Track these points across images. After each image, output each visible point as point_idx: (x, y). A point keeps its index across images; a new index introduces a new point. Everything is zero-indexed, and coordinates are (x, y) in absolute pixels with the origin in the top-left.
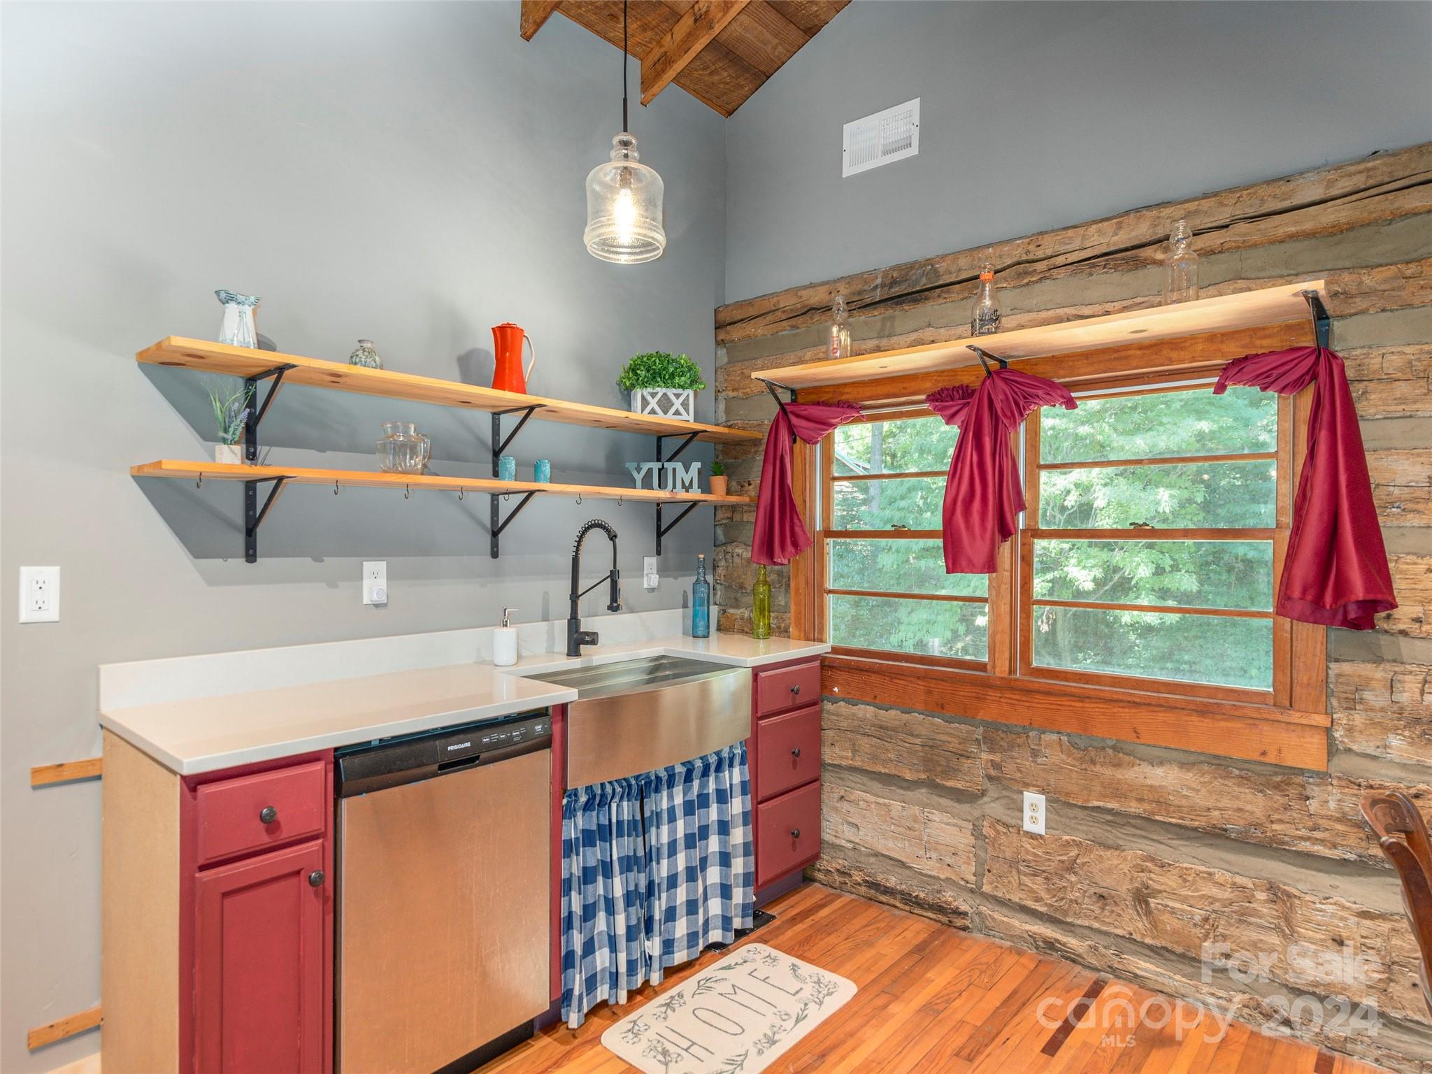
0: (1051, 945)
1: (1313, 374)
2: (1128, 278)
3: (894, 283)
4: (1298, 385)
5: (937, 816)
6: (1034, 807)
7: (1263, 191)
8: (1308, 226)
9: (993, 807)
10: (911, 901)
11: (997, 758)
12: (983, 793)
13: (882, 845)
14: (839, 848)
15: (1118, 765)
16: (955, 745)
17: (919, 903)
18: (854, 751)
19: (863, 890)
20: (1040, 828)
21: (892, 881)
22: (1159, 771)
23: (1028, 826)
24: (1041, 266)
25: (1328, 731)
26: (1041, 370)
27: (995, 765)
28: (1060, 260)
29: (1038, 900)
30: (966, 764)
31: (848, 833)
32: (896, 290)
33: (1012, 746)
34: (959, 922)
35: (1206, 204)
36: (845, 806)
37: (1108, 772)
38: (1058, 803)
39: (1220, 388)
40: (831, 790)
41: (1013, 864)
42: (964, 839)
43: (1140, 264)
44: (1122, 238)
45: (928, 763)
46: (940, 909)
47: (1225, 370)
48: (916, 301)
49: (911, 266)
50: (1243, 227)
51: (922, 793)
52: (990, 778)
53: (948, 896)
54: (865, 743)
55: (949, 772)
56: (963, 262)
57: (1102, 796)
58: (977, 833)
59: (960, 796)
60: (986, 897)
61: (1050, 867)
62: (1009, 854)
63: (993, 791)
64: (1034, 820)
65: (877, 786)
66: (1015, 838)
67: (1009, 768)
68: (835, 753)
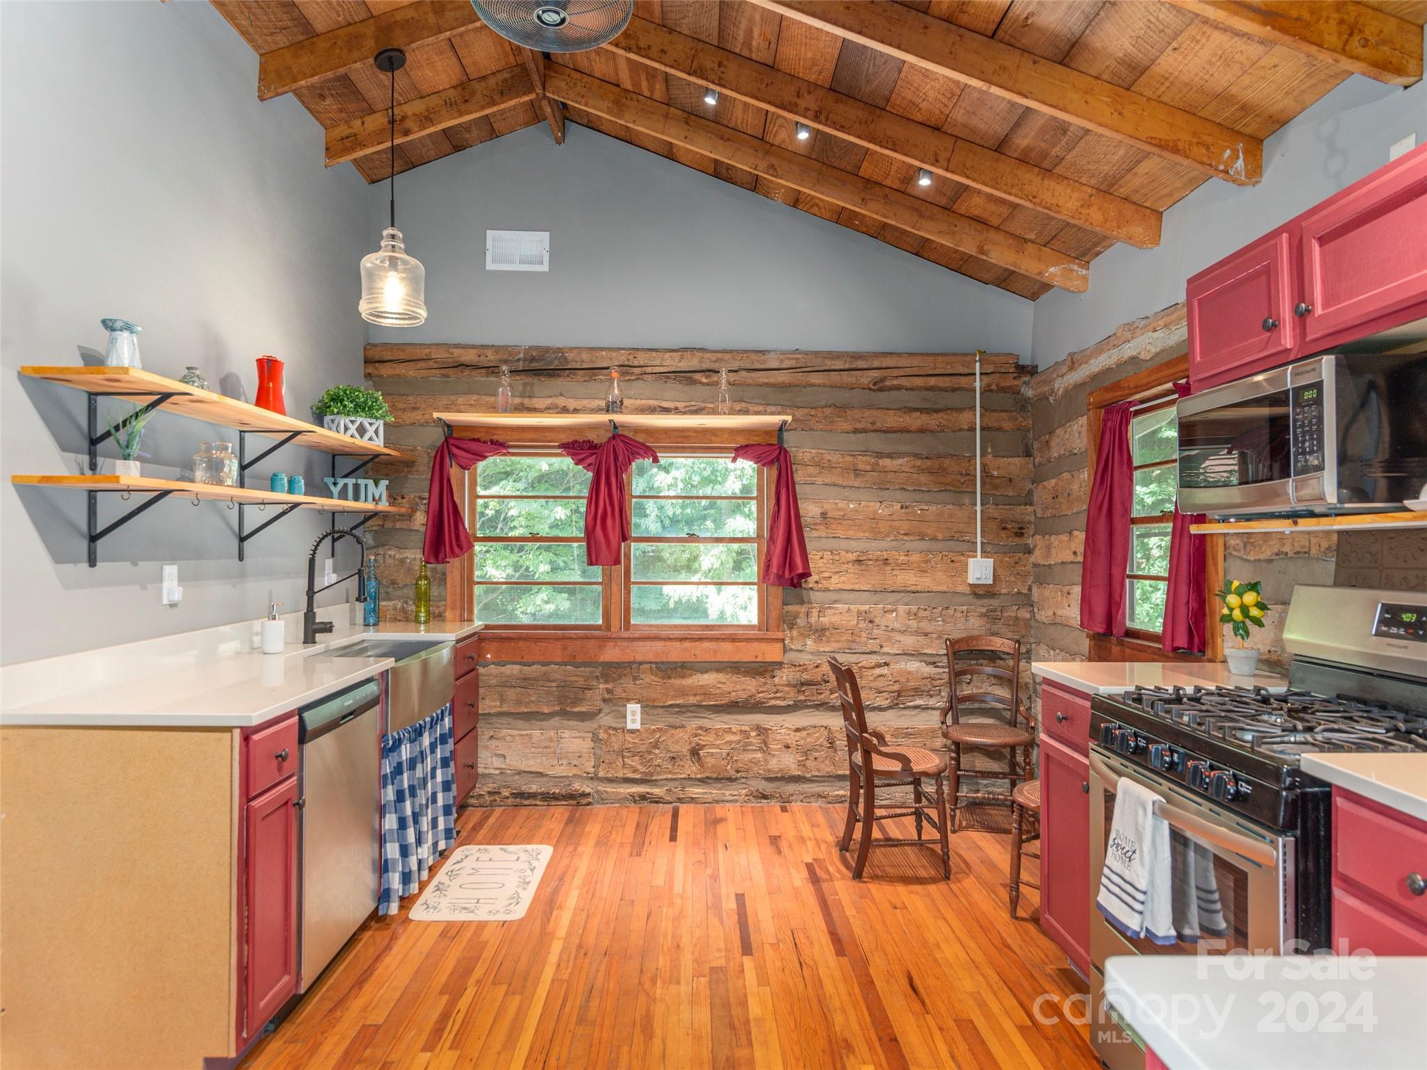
0: (643, 797)
1: (778, 458)
2: (687, 388)
3: (533, 359)
4: (771, 463)
5: (567, 734)
6: (634, 713)
7: (753, 356)
8: (772, 381)
9: (606, 720)
10: (549, 798)
11: (610, 686)
12: (600, 711)
13: (524, 765)
14: (489, 776)
15: (683, 677)
16: (581, 682)
17: (555, 797)
18: (502, 700)
19: (510, 801)
20: (637, 726)
21: (534, 788)
22: (706, 676)
23: (630, 726)
24: (637, 371)
25: (783, 640)
27: (609, 691)
28: (649, 370)
29: (635, 771)
30: (589, 694)
31: (497, 762)
32: (534, 365)
33: (620, 677)
34: (584, 801)
35: (727, 356)
36: (494, 742)
37: (677, 682)
38: (649, 707)
39: (734, 460)
40: (484, 732)
41: (620, 753)
42: (584, 745)
43: (693, 382)
44: (684, 365)
45: (562, 699)
46: (571, 796)
47: (737, 450)
48: (550, 376)
49: (547, 350)
50: (744, 374)
51: (555, 721)
52: (605, 700)
53: (578, 786)
54: (511, 694)
55: (577, 701)
56: (585, 356)
57: (675, 697)
58: (595, 738)
59: (583, 717)
60: (601, 780)
61: (643, 748)
62: (616, 747)
63: (606, 708)
64: (634, 721)
65: (520, 723)
66: (621, 736)
67: (619, 692)
68: (487, 705)
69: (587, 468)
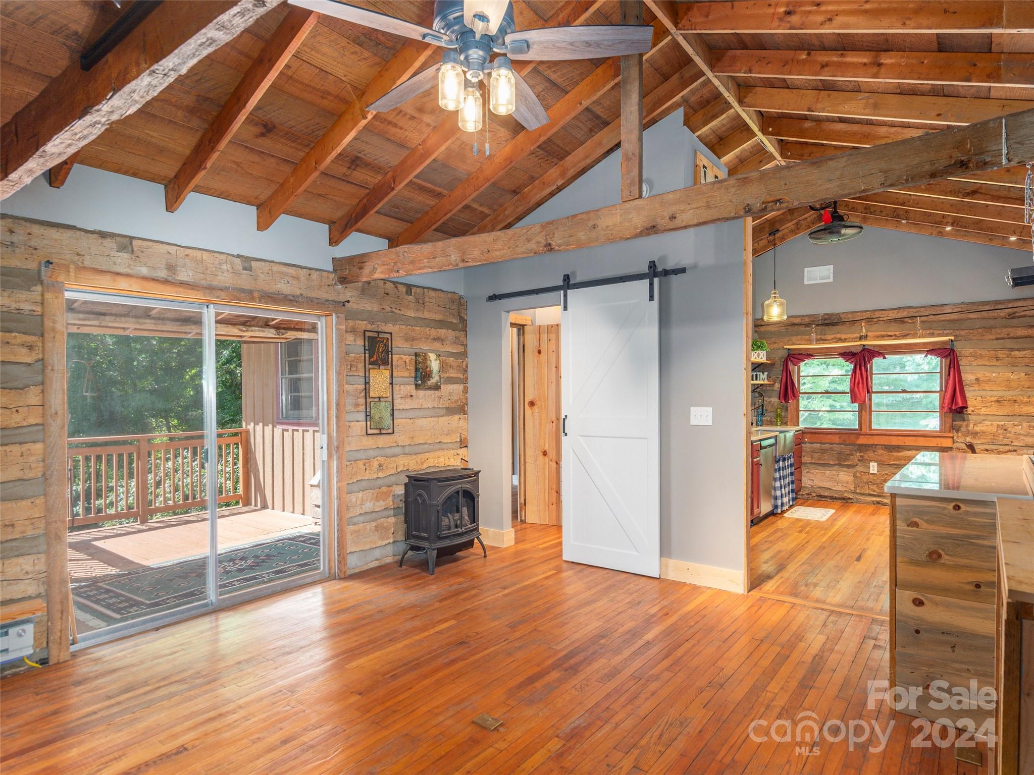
0: (878, 503)
1: (949, 354)
2: (901, 326)
3: (825, 319)
4: (946, 357)
5: (841, 473)
6: (873, 466)
7: (937, 308)
8: (948, 318)
9: (860, 468)
10: (832, 498)
11: (862, 454)
12: (857, 465)
13: (822, 485)
14: (807, 487)
15: (899, 452)
16: (848, 452)
17: (836, 498)
18: (812, 458)
19: (816, 498)
20: (875, 472)
21: (826, 494)
22: (910, 452)
23: (871, 471)
24: (875, 320)
25: (953, 437)
26: (876, 349)
27: (861, 456)
28: (881, 319)
29: (874, 491)
30: (852, 457)
31: (810, 482)
32: (826, 322)
33: (867, 451)
34: (850, 501)
35: (922, 310)
36: (809, 474)
37: (895, 454)
38: (881, 464)
39: (926, 356)
40: (804, 471)
41: (867, 483)
42: (850, 478)
43: (903, 322)
44: (899, 315)
45: (839, 459)
46: (844, 499)
47: (927, 351)
48: (833, 325)
49: (832, 314)
50: (932, 317)
51: (836, 468)
52: (859, 460)
53: (846, 495)
54: (816, 455)
55: (845, 460)
56: (850, 316)
57: (894, 460)
58: (855, 476)
59: (849, 467)
60: (857, 493)
61: (878, 482)
62: (865, 480)
63: (860, 464)
64: (873, 470)
65: (820, 467)
66: (867, 476)
67: (866, 457)
68: (806, 459)
69: (851, 363)
